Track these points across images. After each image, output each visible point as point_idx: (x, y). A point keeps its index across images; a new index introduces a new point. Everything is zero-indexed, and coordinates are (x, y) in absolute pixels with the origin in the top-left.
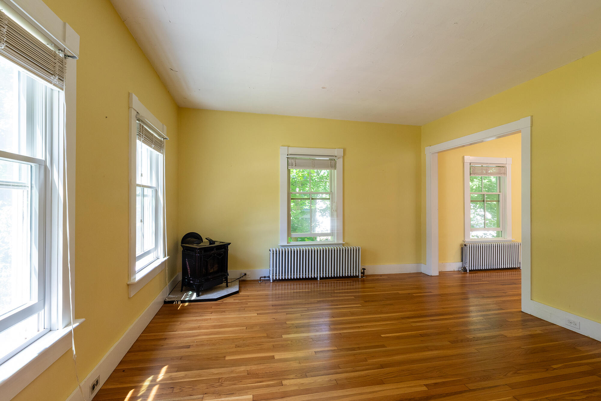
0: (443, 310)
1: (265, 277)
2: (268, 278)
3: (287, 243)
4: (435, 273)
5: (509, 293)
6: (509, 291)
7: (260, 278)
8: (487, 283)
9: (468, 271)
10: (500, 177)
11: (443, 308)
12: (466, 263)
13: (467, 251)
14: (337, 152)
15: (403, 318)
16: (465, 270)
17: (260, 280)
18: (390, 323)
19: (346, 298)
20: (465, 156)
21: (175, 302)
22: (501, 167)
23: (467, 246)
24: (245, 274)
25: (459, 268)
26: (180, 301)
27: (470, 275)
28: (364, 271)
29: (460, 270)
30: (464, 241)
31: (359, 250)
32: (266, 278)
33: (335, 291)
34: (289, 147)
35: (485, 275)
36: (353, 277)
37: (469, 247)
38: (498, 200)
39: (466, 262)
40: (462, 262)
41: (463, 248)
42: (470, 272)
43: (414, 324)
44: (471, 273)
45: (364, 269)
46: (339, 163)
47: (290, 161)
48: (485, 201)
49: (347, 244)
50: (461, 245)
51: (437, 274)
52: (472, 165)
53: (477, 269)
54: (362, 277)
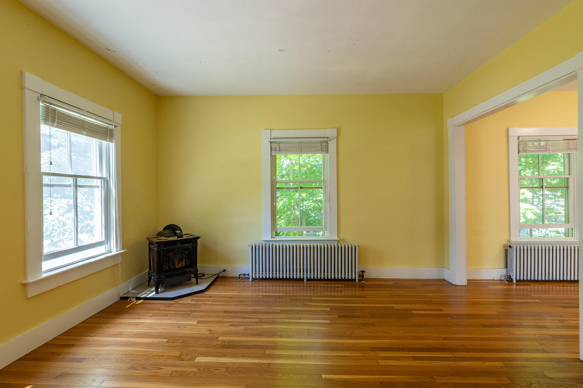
0: (444, 341)
1: (244, 275)
2: (247, 276)
3: (272, 238)
4: (463, 282)
5: (568, 322)
6: (570, 319)
7: (239, 276)
8: (539, 303)
9: (514, 282)
10: (569, 153)
11: (445, 339)
12: (511, 271)
13: (513, 254)
14: (331, 133)
15: (373, 349)
16: (509, 280)
17: (239, 278)
18: (349, 355)
19: (319, 309)
20: (510, 128)
21: (130, 299)
22: (570, 140)
23: (513, 248)
24: (225, 270)
25: (501, 276)
26: (135, 298)
27: (518, 287)
28: (363, 274)
29: (503, 279)
30: (509, 241)
31: (355, 248)
32: (246, 276)
33: (313, 298)
34: (272, 131)
35: (542, 288)
36: (348, 280)
37: (516, 249)
38: (566, 185)
39: (512, 268)
40: (506, 269)
41: (507, 249)
42: (518, 283)
43: (382, 362)
44: (519, 285)
45: (363, 272)
46: (332, 145)
47: (273, 145)
48: (544, 187)
49: (343, 240)
50: (505, 246)
51: (465, 283)
52: (521, 139)
53: (529, 279)
54: (359, 280)
